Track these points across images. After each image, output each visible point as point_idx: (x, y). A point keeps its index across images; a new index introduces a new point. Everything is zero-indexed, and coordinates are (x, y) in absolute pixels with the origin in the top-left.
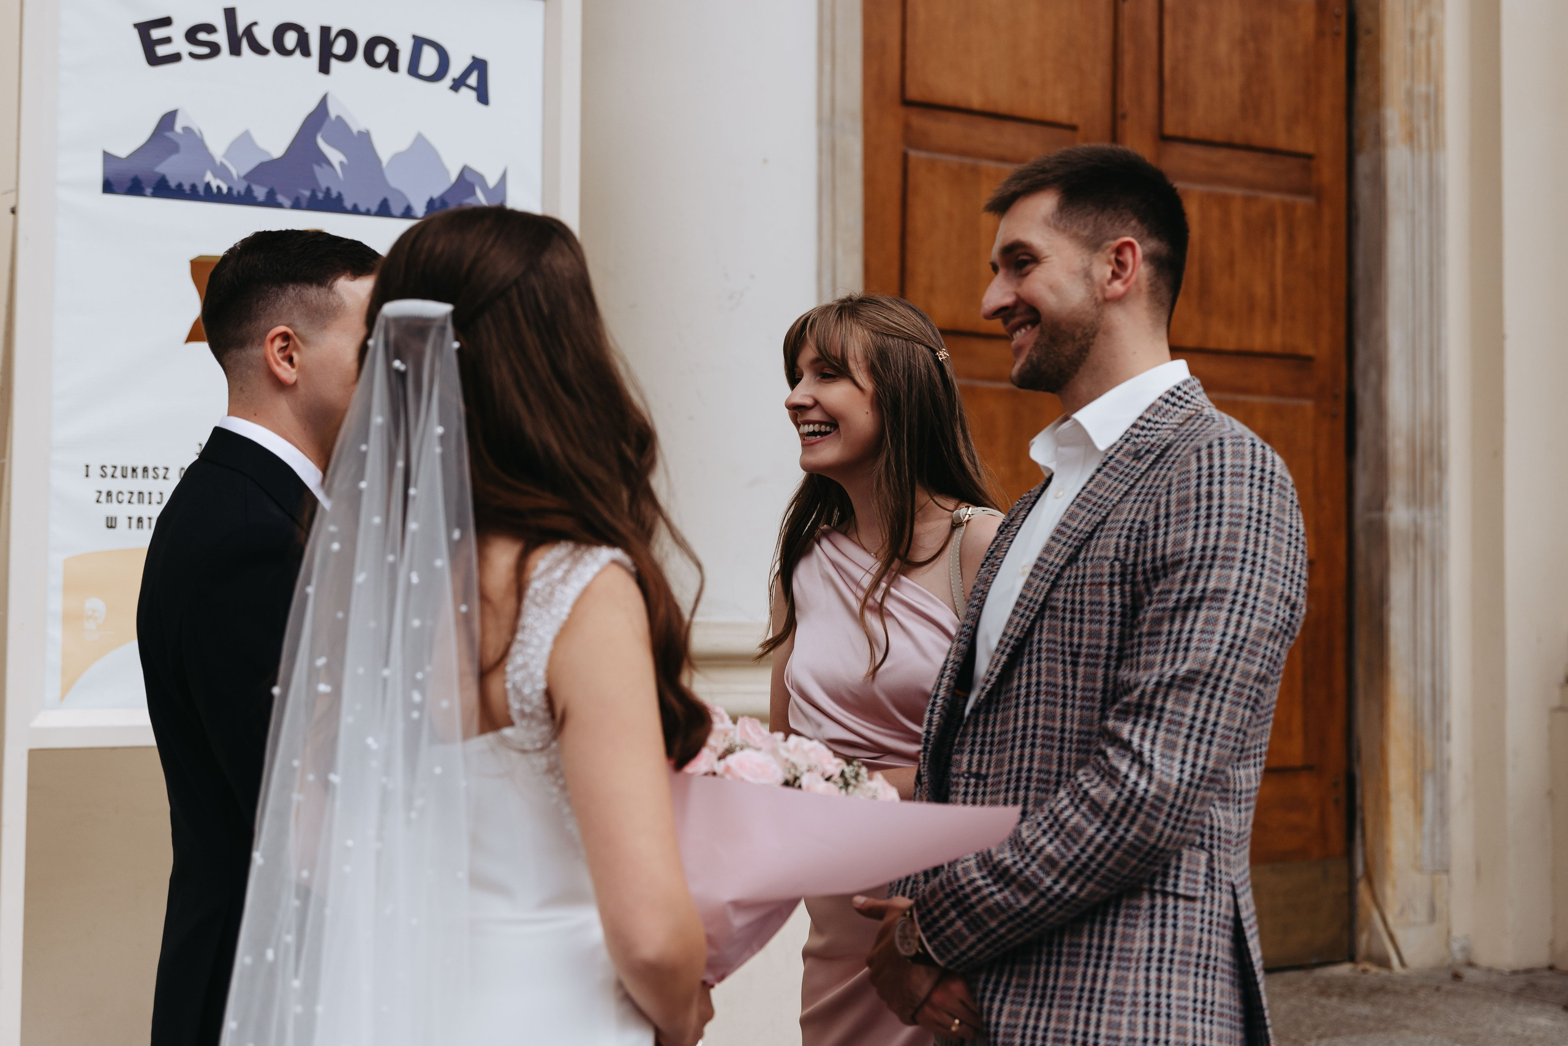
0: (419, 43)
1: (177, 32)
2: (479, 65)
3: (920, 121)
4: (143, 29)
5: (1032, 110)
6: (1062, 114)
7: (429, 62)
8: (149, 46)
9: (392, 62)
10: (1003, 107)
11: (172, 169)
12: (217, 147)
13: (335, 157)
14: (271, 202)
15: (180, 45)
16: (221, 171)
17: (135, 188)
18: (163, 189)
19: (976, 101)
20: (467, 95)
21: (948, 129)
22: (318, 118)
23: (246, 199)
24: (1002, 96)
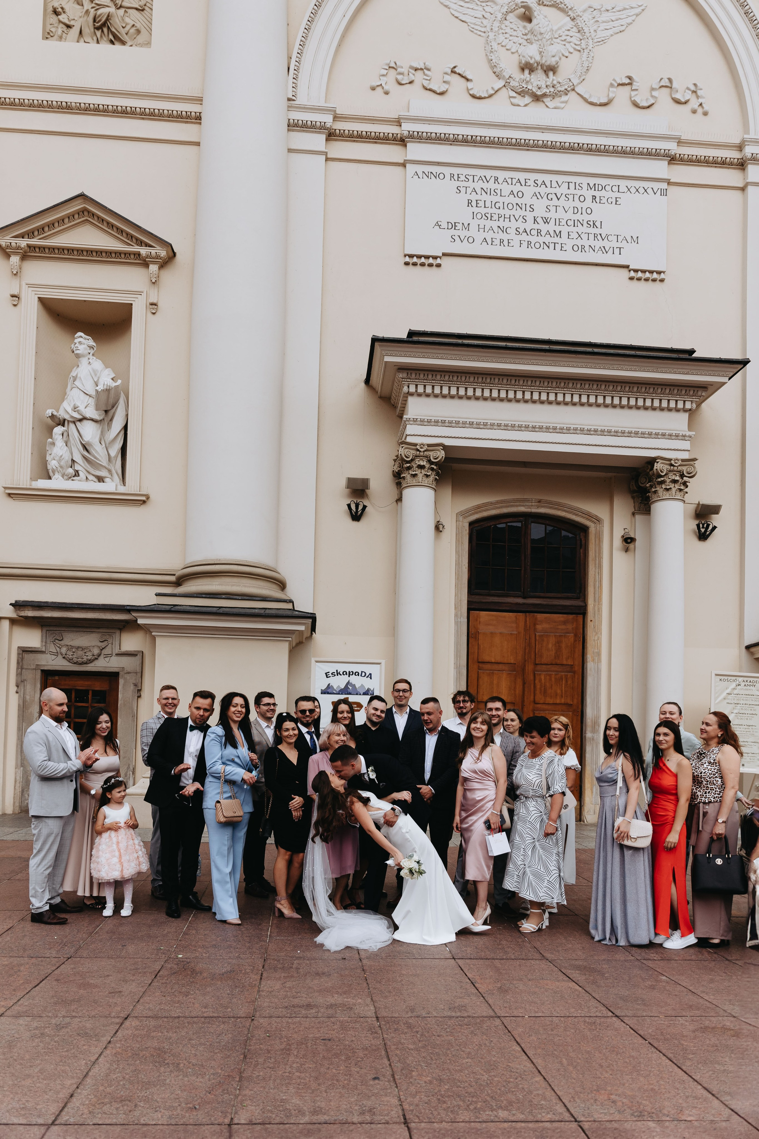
0: (362, 672)
1: (330, 674)
2: (370, 674)
3: (481, 665)
4: (326, 673)
5: (505, 661)
6: (512, 661)
7: (363, 674)
8: (327, 675)
9: (358, 675)
10: (499, 661)
11: (329, 691)
12: (335, 688)
13: (350, 688)
14: (342, 694)
15: (331, 675)
16: (336, 691)
17: (325, 693)
18: (328, 693)
19: (493, 661)
20: (369, 678)
21: (488, 666)
22: (348, 683)
23: (339, 694)
24: (499, 659)
